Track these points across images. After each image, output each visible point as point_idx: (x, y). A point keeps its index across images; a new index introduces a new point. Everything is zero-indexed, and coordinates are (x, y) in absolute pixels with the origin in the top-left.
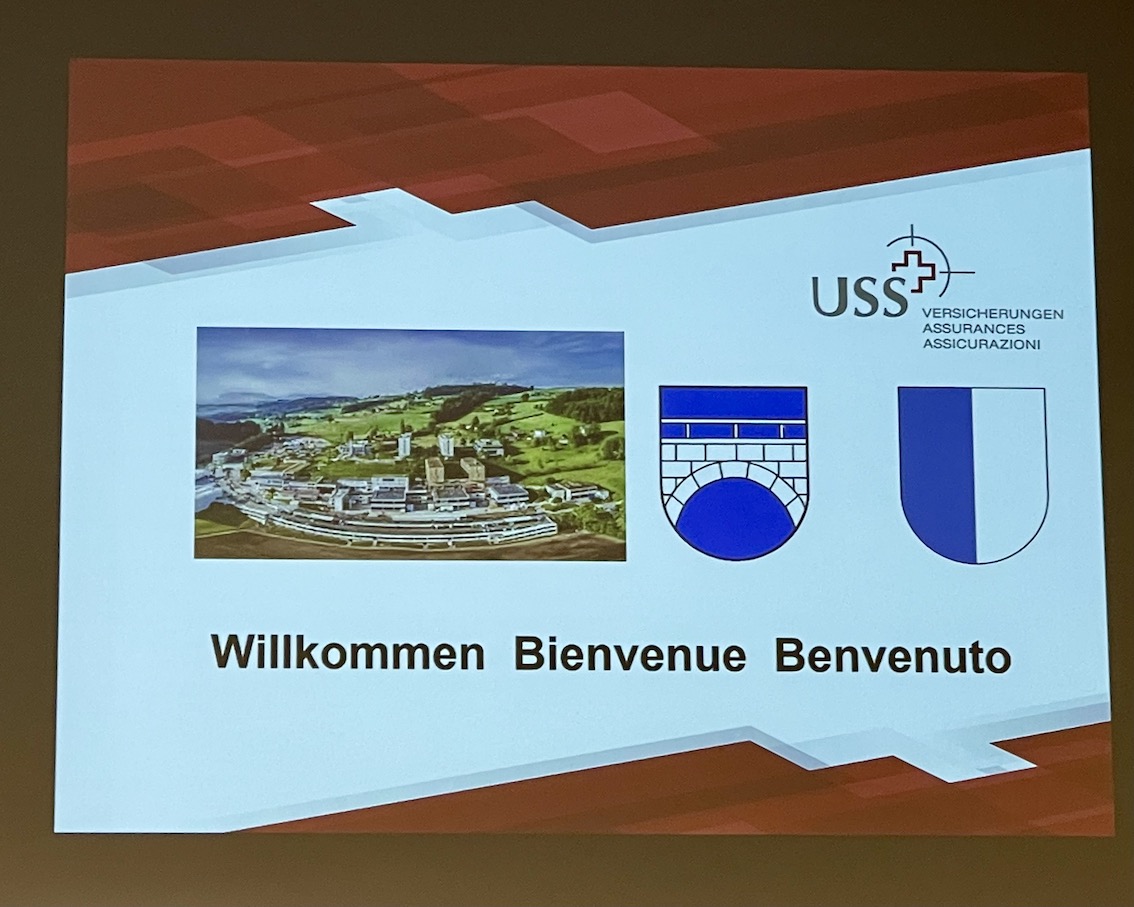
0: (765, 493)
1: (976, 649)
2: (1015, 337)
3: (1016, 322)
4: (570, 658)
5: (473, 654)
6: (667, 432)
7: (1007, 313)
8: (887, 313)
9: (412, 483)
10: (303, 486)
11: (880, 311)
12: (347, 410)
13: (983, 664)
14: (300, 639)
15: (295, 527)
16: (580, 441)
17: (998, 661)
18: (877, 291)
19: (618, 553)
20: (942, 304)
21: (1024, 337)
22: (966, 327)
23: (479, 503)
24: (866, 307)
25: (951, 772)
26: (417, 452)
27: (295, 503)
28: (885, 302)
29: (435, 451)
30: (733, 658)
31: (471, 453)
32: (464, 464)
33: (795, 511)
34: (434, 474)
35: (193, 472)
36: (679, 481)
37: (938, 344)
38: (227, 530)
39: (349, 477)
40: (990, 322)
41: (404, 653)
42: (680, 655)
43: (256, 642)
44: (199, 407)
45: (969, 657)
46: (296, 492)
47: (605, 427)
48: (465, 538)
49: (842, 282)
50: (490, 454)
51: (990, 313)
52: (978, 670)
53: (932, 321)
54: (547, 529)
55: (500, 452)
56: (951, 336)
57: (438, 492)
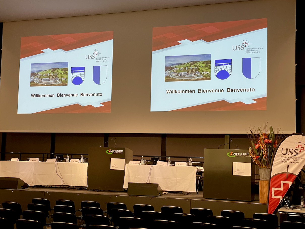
0: (226, 72)
2: (257, 51)
3: (257, 49)
5: (194, 91)
6: (216, 65)
7: (256, 48)
8: (241, 50)
9: (188, 72)
10: (176, 73)
11: (241, 49)
12: (181, 65)
13: (251, 90)
14: (175, 90)
15: (175, 78)
16: (206, 67)
18: (240, 47)
19: (210, 79)
21: (258, 51)
23: (195, 74)
24: (239, 49)
25: (247, 103)
27: (175, 75)
28: (241, 48)
29: (190, 69)
31: (194, 69)
32: (193, 70)
33: (230, 74)
34: (190, 71)
35: (165, 72)
36: (217, 71)
38: (168, 79)
39: (181, 72)
40: (254, 50)
41: (186, 91)
42: (216, 91)
43: (171, 91)
44: (165, 65)
45: (250, 90)
46: (175, 74)
47: (209, 65)
48: (193, 78)
49: (236, 46)
50: (196, 69)
51: (254, 49)
52: (251, 91)
53: (247, 50)
54: (202, 77)
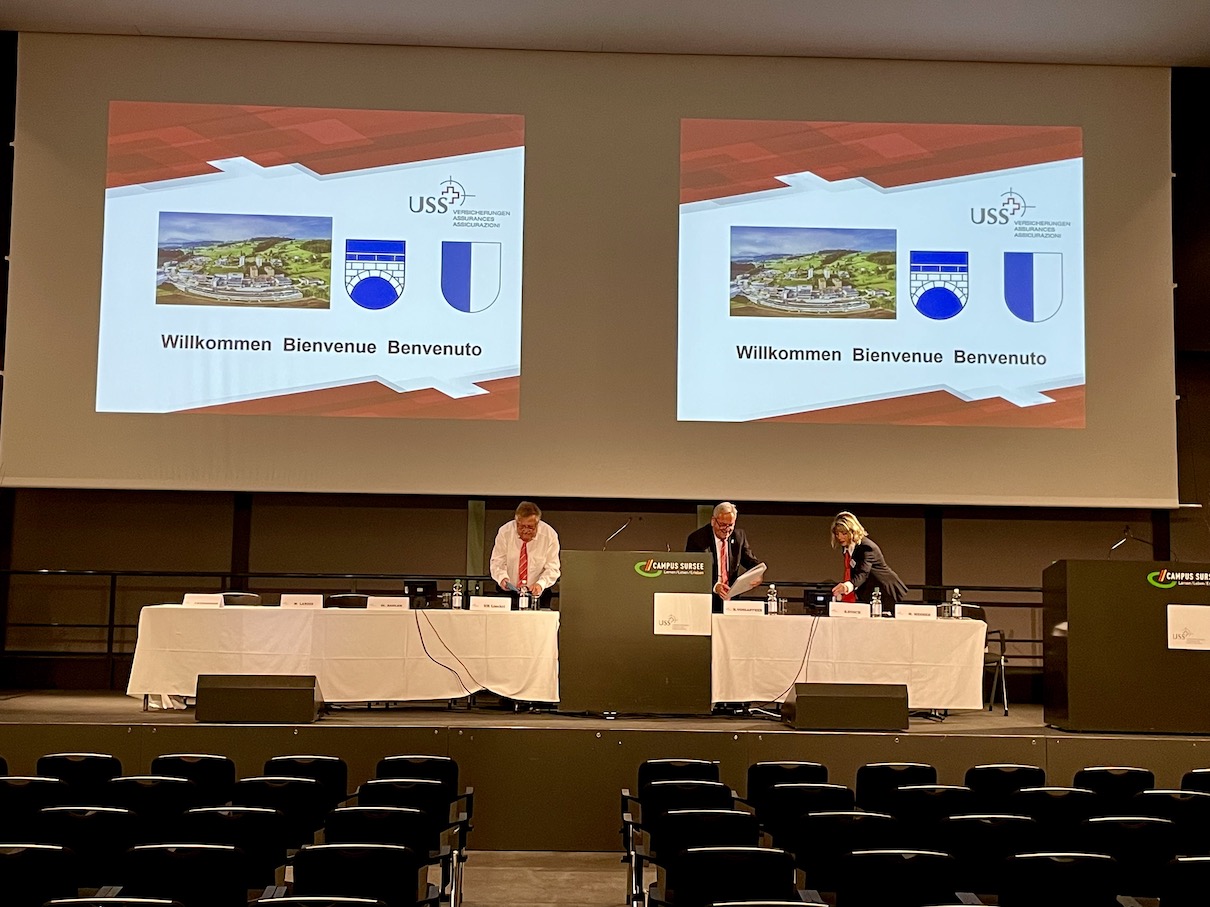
1: (468, 346)
4: (305, 347)
17: (477, 351)
20: (461, 208)
22: (471, 218)
26: (247, 264)
30: (371, 348)
37: (459, 225)
55: (281, 264)
56: (465, 221)
57: (255, 280)
